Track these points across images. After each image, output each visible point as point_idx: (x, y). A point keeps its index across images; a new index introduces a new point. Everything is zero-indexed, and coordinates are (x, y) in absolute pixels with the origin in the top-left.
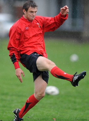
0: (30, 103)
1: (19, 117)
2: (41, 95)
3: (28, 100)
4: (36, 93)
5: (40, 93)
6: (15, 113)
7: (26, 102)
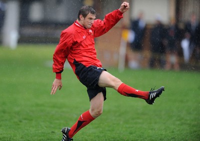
0: (84, 121)
1: (69, 137)
2: (99, 112)
3: (81, 118)
4: (93, 110)
5: (98, 110)
6: (63, 132)
7: (78, 120)
